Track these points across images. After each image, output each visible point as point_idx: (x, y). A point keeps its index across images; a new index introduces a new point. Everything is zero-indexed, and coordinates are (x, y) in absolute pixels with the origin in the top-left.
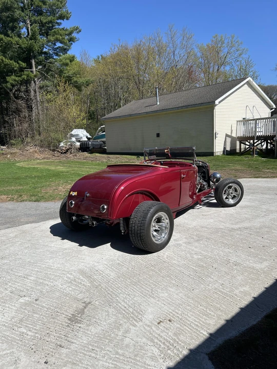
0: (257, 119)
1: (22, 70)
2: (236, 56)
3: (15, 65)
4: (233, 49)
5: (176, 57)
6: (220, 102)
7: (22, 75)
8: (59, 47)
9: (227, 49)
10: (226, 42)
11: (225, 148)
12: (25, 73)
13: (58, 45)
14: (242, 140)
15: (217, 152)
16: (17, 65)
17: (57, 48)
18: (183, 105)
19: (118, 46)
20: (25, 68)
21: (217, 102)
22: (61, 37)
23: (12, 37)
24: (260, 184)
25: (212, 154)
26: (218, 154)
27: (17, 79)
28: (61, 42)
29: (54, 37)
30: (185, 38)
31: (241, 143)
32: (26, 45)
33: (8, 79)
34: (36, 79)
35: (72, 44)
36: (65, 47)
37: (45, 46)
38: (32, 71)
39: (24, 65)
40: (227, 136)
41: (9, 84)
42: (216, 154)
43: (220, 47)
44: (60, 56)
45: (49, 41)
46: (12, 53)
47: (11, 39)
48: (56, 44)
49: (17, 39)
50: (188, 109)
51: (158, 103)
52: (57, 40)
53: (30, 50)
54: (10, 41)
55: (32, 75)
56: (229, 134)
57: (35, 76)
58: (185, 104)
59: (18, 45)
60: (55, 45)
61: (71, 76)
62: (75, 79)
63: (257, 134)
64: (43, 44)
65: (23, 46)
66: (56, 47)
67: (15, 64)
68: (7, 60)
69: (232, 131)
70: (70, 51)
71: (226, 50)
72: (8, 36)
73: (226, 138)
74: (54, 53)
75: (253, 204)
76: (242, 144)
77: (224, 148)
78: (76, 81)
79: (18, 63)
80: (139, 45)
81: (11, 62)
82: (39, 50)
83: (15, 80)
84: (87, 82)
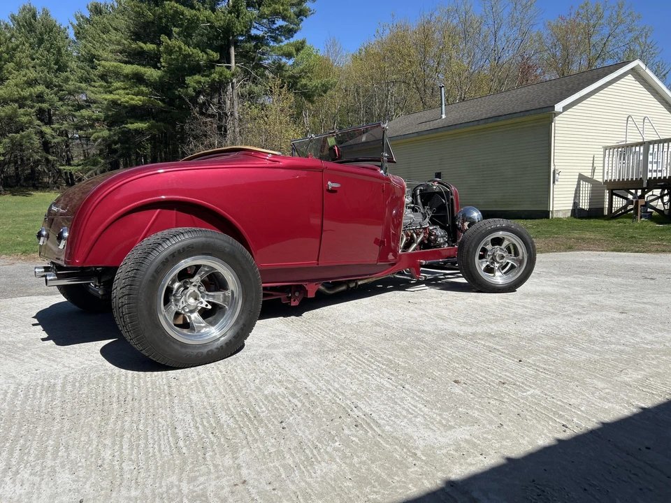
0: (650, 143)
1: (211, 65)
2: (627, 40)
3: (201, 57)
4: (621, 27)
5: (499, 43)
6: (565, 108)
7: (211, 74)
8: (281, 27)
9: (608, 28)
10: (606, 14)
11: (576, 204)
12: (217, 69)
13: (280, 23)
14: (616, 188)
15: (558, 211)
16: (205, 56)
17: (278, 29)
18: (489, 115)
19: (391, 26)
20: (218, 62)
21: (559, 107)
22: (281, 8)
23: (199, 10)
24: (616, 261)
25: (545, 214)
26: (560, 215)
27: (203, 79)
28: (284, 18)
29: (270, 9)
30: (519, 7)
31: (612, 194)
32: (222, 23)
33: (188, 80)
34: (234, 80)
35: (302, 20)
36: (292, 26)
37: (255, 25)
38: (229, 68)
39: (216, 56)
40: (582, 178)
41: (191, 89)
42: (555, 216)
43: (594, 26)
44: (281, 42)
45: (261, 16)
46: (199, 38)
47: (198, 13)
48: (276, 22)
49: (208, 12)
50: (499, 123)
51: (444, 116)
52: (276, 14)
53: (228, 30)
54: (196, 15)
55: (228, 73)
56: (588, 174)
57: (233, 75)
58: (494, 114)
59: (208, 22)
60: (273, 22)
61: (296, 75)
62: (304, 81)
63: (649, 175)
64: (251, 21)
65: (217, 24)
66: (275, 26)
67: (201, 54)
68: (187, 48)
69: (594, 170)
70: (298, 33)
71: (606, 31)
72: (192, 7)
73: (579, 185)
74: (271, 37)
75: (564, 291)
76: (614, 197)
77: (574, 203)
78: (305, 85)
79: (206, 53)
80: (428, 22)
81: (195, 51)
82: (242, 31)
83: (199, 82)
84: (323, 85)
